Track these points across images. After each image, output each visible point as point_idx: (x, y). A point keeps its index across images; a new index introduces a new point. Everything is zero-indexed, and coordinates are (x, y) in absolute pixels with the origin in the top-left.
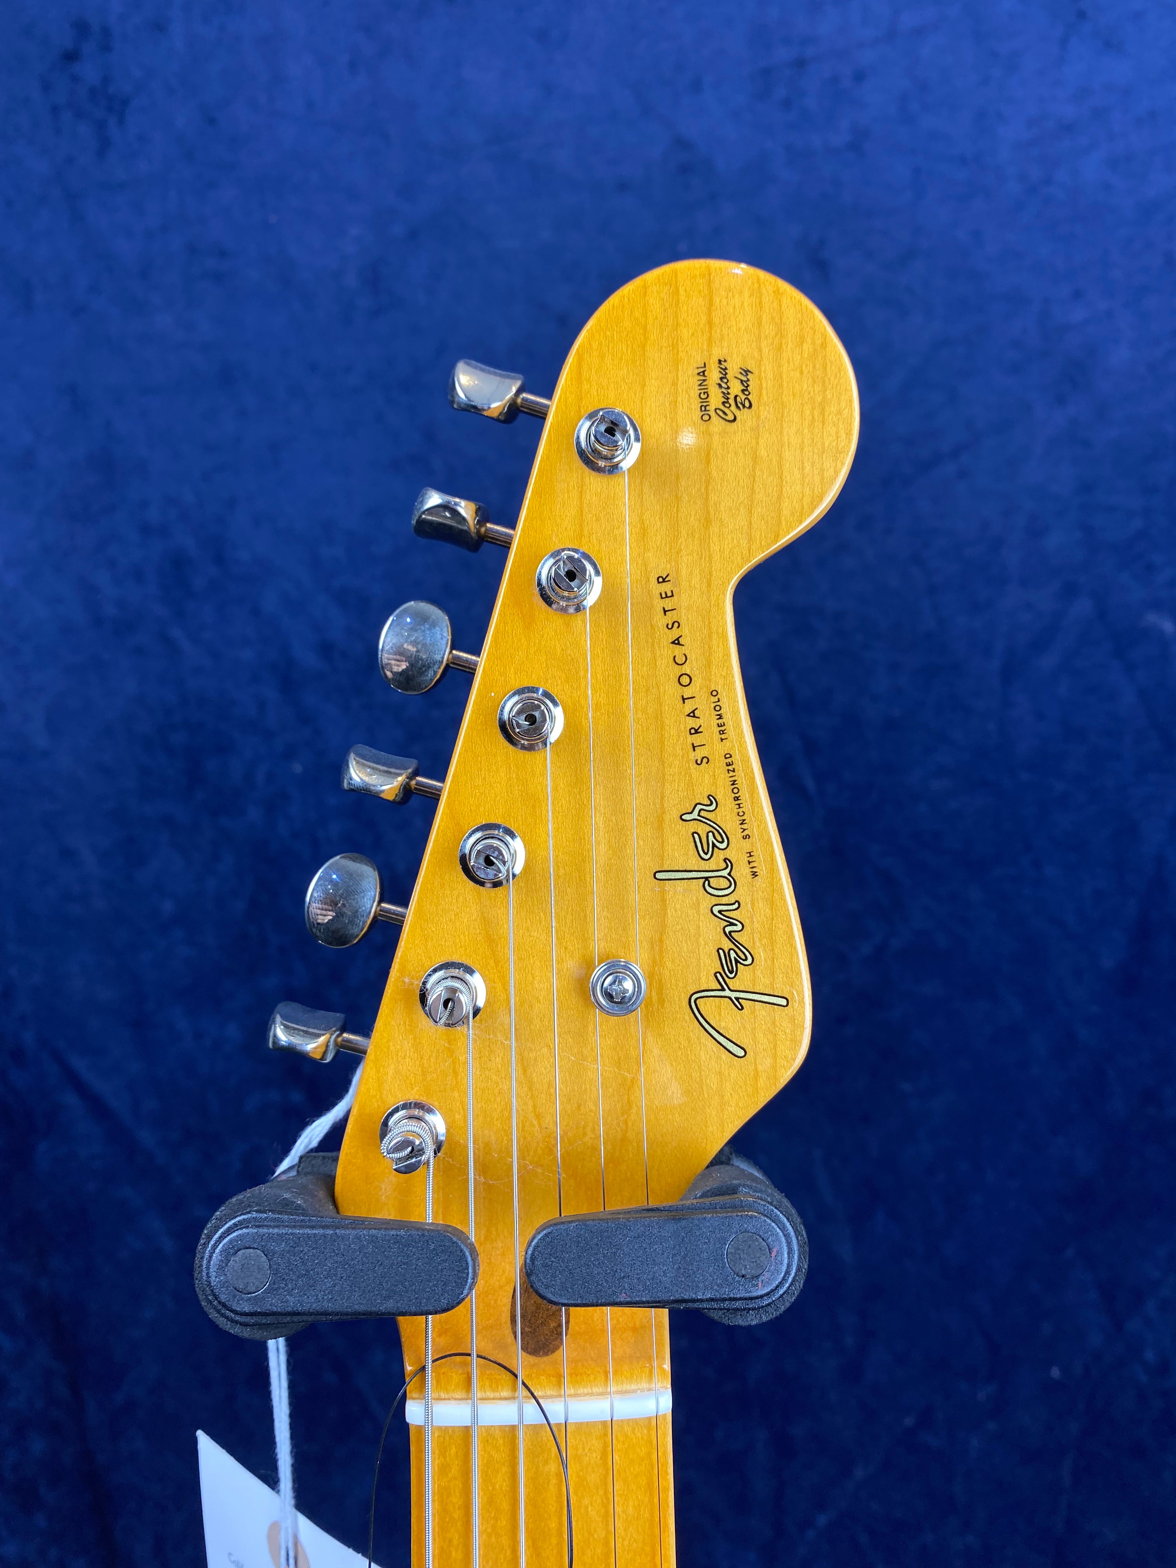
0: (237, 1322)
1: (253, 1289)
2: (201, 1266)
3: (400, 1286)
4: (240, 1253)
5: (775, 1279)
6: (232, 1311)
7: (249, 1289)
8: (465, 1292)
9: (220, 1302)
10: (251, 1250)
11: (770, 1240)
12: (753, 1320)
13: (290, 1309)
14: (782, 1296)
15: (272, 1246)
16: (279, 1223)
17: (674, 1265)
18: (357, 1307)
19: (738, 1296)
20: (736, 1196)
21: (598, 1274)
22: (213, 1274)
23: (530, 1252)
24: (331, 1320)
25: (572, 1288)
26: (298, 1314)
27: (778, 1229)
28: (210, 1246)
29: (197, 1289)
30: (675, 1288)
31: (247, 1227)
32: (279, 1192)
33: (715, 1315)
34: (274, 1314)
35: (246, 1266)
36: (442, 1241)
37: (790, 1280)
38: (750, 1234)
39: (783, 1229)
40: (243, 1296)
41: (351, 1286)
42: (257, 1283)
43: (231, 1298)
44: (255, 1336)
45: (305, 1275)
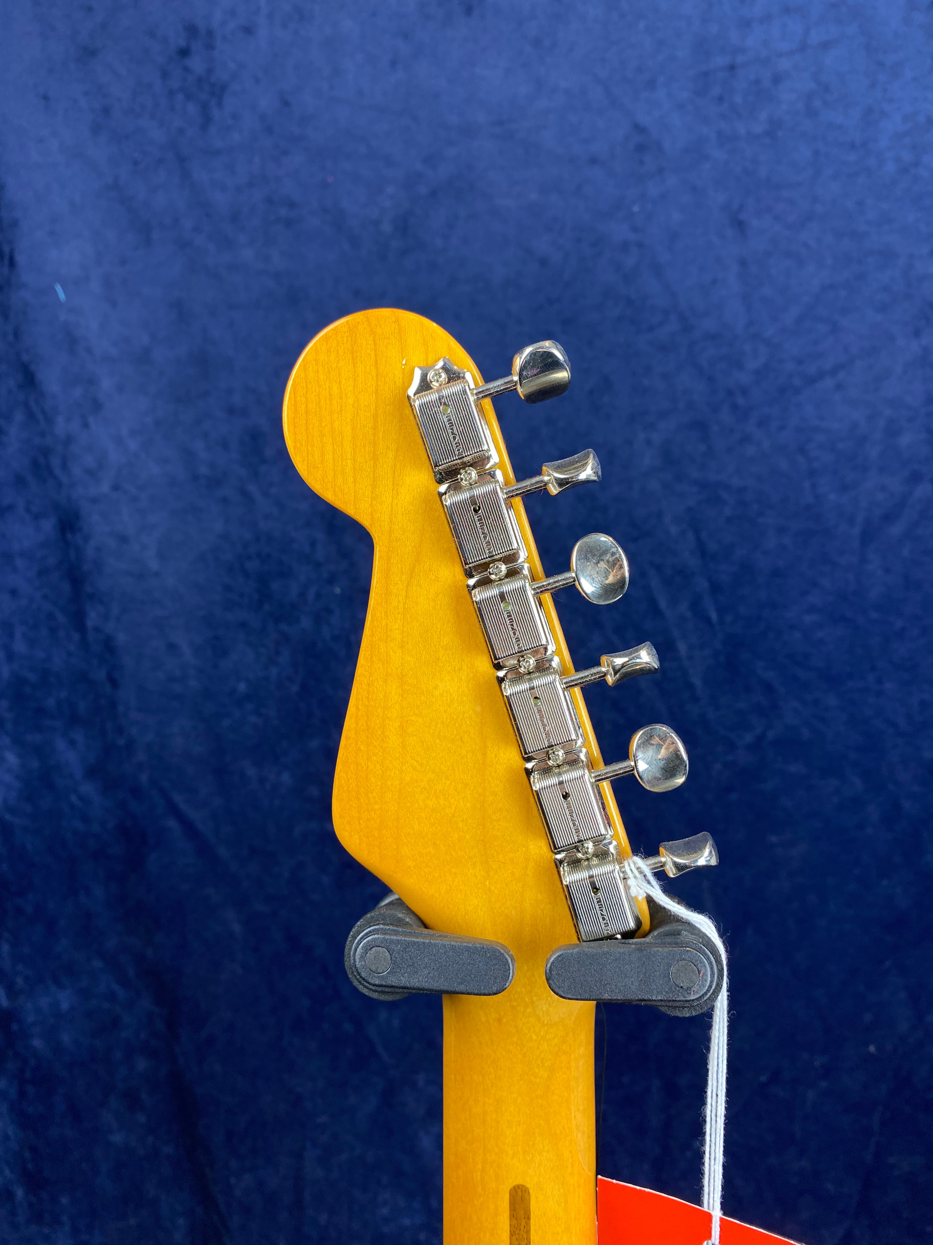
0: (370, 989)
1: (381, 971)
2: (349, 954)
3: (468, 977)
4: (374, 949)
5: (702, 990)
6: (368, 983)
7: (379, 971)
8: (507, 984)
9: (361, 977)
10: (380, 948)
11: (699, 966)
12: (686, 1014)
13: (402, 985)
14: (706, 1000)
15: (393, 947)
16: (396, 933)
17: (638, 978)
18: (442, 987)
19: (678, 999)
20: (679, 937)
21: (591, 981)
22: (357, 960)
23: (549, 966)
24: (426, 993)
25: (574, 989)
26: (407, 988)
27: (704, 959)
28: (355, 943)
29: (346, 968)
30: (639, 992)
31: (378, 934)
32: (395, 913)
33: (663, 1009)
34: (392, 987)
35: (377, 957)
36: (495, 952)
37: (711, 991)
38: (686, 962)
39: (708, 959)
40: (375, 974)
41: (439, 975)
42: (383, 968)
43: (368, 975)
44: (380, 998)
45: (412, 965)
